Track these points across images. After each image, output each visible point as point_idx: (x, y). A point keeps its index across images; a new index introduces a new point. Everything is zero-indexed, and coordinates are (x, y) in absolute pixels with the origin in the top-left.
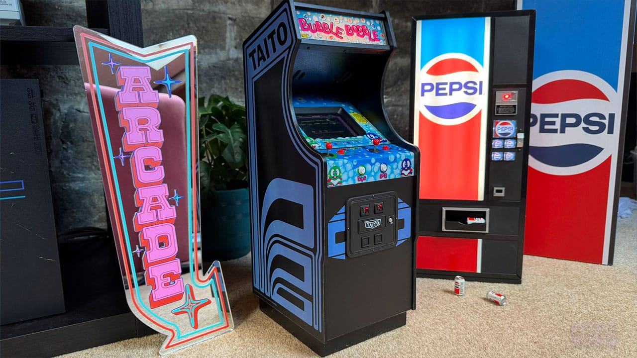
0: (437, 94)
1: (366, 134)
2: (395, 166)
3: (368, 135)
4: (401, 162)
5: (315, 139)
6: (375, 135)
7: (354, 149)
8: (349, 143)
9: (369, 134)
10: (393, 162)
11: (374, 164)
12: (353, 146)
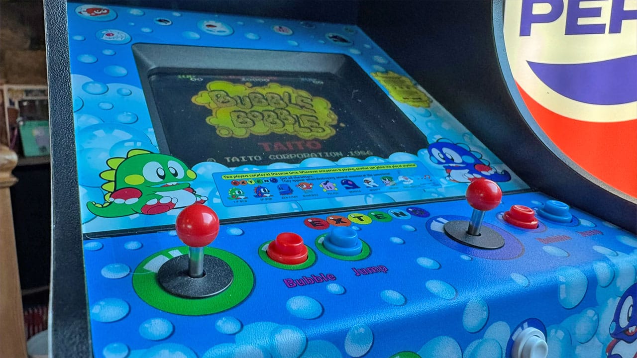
0: (572, 29)
1: (429, 147)
2: (582, 325)
3: (435, 151)
4: (613, 304)
5: (190, 163)
6: (462, 152)
7: (367, 220)
8: (350, 185)
9: (439, 146)
10: (579, 308)
11: (480, 333)
12: (370, 201)
